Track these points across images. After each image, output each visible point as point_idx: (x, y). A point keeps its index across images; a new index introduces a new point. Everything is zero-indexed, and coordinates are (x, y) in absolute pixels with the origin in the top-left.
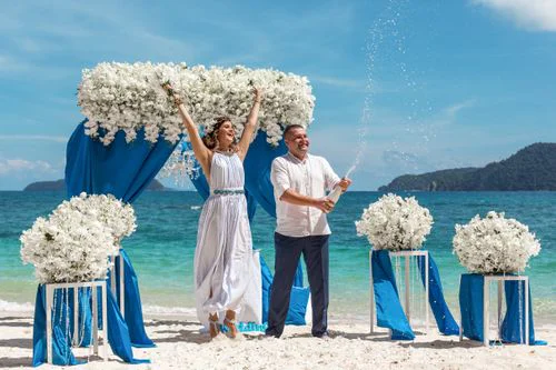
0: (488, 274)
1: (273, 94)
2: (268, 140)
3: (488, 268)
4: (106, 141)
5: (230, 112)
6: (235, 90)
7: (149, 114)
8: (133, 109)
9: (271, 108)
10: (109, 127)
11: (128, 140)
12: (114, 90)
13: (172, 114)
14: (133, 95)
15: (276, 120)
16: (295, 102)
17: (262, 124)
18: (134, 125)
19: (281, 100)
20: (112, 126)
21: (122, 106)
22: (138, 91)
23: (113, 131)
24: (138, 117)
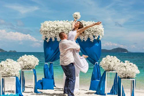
0: (123, 78)
1: (91, 28)
3: (122, 76)
4: (48, 41)
7: (57, 34)
8: (53, 33)
9: (90, 31)
10: (48, 37)
11: (53, 41)
12: (48, 28)
14: (53, 29)
15: (92, 35)
16: (97, 30)
17: (88, 36)
18: (54, 37)
19: (93, 29)
20: (49, 37)
21: (50, 32)
22: (54, 28)
23: (49, 38)
24: (54, 35)
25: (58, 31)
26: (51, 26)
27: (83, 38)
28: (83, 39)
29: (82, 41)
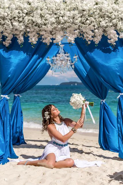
1: (111, 11)
2: (109, 41)
4: (7, 44)
5: (83, 23)
6: (85, 8)
7: (30, 25)
8: (20, 22)
10: (7, 35)
12: (7, 10)
13: (45, 25)
14: (19, 13)
15: (113, 28)
17: (104, 31)
18: (22, 33)
19: (116, 14)
20: (9, 34)
21: (13, 21)
22: (22, 10)
23: (10, 37)
24: (23, 27)
25: (30, 18)
26: (13, 6)
27: (92, 37)
28: (92, 39)
29: (89, 43)
